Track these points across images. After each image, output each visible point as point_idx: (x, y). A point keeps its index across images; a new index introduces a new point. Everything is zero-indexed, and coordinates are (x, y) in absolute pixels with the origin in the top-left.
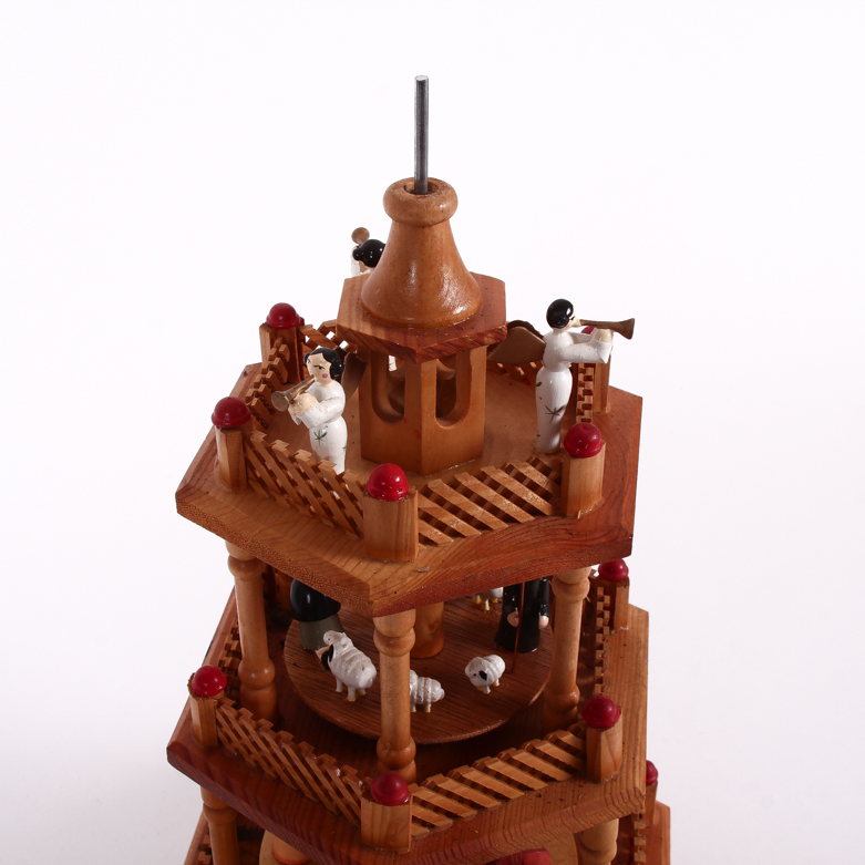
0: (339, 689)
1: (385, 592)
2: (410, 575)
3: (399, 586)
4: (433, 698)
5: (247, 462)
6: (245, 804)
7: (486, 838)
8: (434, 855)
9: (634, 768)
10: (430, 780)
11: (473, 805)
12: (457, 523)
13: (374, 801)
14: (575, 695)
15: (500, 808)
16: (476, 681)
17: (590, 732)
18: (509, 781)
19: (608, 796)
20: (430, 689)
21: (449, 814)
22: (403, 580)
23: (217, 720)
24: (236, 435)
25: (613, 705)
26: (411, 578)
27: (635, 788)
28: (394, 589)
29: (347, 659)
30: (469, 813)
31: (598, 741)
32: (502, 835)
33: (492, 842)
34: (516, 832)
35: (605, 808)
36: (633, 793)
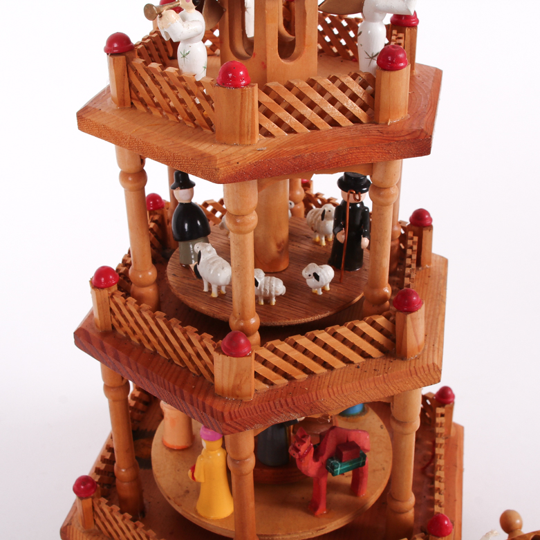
0: (206, 289)
1: (229, 162)
2: (250, 152)
3: (241, 159)
4: (276, 292)
5: (130, 84)
6: (128, 369)
7: (314, 394)
8: (271, 403)
9: (434, 351)
10: (269, 343)
11: (305, 370)
12: (290, 120)
13: (224, 354)
14: (387, 290)
15: (327, 374)
16: (311, 282)
17: (399, 315)
18: (334, 353)
19: (412, 368)
20: (274, 285)
21: (285, 375)
22: (244, 155)
23: (111, 309)
24: (122, 59)
25: (417, 296)
26: (251, 154)
27: (434, 364)
28: (237, 161)
29: (211, 262)
30: (301, 376)
31: (405, 322)
32: (327, 392)
33: (319, 397)
34: (338, 391)
35: (410, 377)
36: (432, 367)
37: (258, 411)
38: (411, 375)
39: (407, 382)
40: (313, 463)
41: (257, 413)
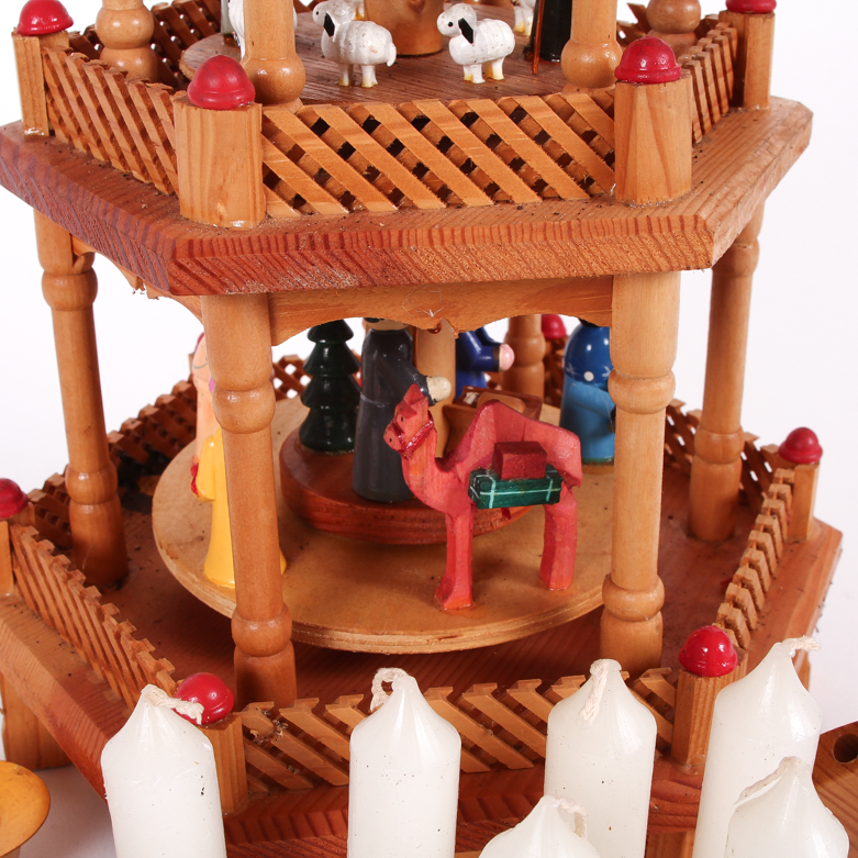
8: (290, 237)
11: (394, 195)
27: (695, 216)
30: (380, 207)
32: (425, 234)
33: (405, 242)
34: (453, 237)
35: (633, 236)
36: (692, 223)
37: (256, 247)
38: (637, 232)
39: (626, 247)
40: (437, 471)
41: (252, 252)
